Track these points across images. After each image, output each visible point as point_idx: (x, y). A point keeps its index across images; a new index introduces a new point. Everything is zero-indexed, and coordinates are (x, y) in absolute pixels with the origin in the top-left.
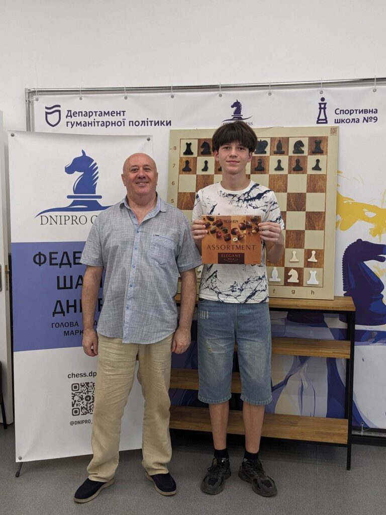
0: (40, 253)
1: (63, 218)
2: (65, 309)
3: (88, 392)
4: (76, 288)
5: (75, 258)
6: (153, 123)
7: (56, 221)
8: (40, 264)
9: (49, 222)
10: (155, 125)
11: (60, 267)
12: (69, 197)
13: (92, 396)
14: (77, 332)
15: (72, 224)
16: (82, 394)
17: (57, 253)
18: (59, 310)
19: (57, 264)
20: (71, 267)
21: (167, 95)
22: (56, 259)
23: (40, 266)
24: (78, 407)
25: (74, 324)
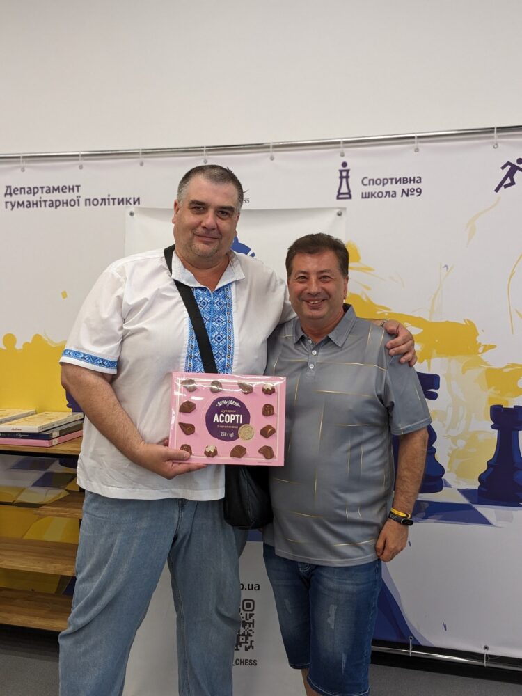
6: (116, 201)
10: (119, 203)
21: (134, 161)
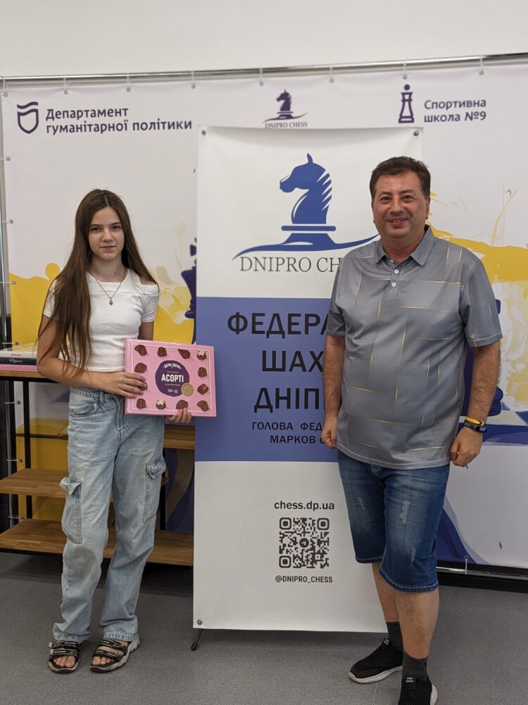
0: (238, 313)
1: (274, 261)
3: (304, 533)
4: (291, 370)
5: (290, 324)
6: (166, 125)
7: (263, 265)
8: (238, 331)
10: (169, 128)
11: (268, 337)
12: (285, 228)
13: (311, 540)
14: (290, 438)
15: (289, 270)
16: (295, 535)
17: (263, 315)
18: (263, 402)
19: (263, 332)
20: (284, 337)
22: (261, 323)
23: (238, 333)
24: (288, 554)
25: (286, 426)
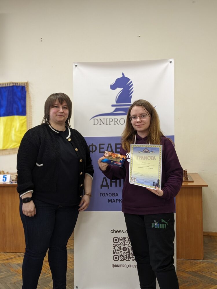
0: (92, 144)
1: (108, 120)
2: (109, 184)
3: (125, 244)
5: (116, 148)
7: (103, 122)
8: (92, 152)
9: (99, 123)
12: (113, 106)
13: (128, 248)
14: (117, 200)
15: (115, 124)
16: (120, 245)
17: (104, 144)
18: (105, 184)
22: (103, 148)
24: (118, 254)
25: (115, 195)
